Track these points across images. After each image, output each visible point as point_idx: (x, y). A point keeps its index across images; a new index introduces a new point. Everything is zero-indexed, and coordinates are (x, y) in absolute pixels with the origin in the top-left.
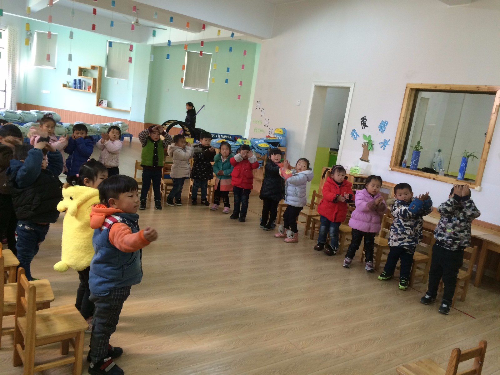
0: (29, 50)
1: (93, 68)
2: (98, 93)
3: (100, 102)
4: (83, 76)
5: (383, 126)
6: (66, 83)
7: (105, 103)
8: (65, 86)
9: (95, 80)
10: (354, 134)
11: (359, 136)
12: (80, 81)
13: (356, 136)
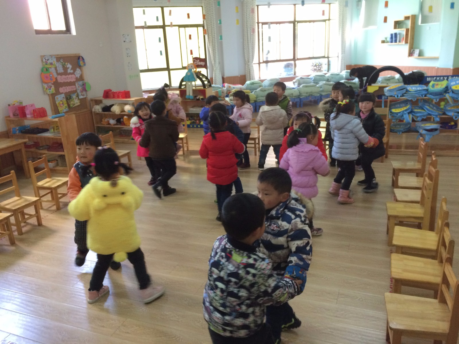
0: (358, 14)
1: (407, 18)
2: (410, 43)
3: (412, 53)
4: (398, 28)
6: (384, 39)
7: (417, 52)
8: (383, 42)
9: (407, 30)
12: (396, 34)
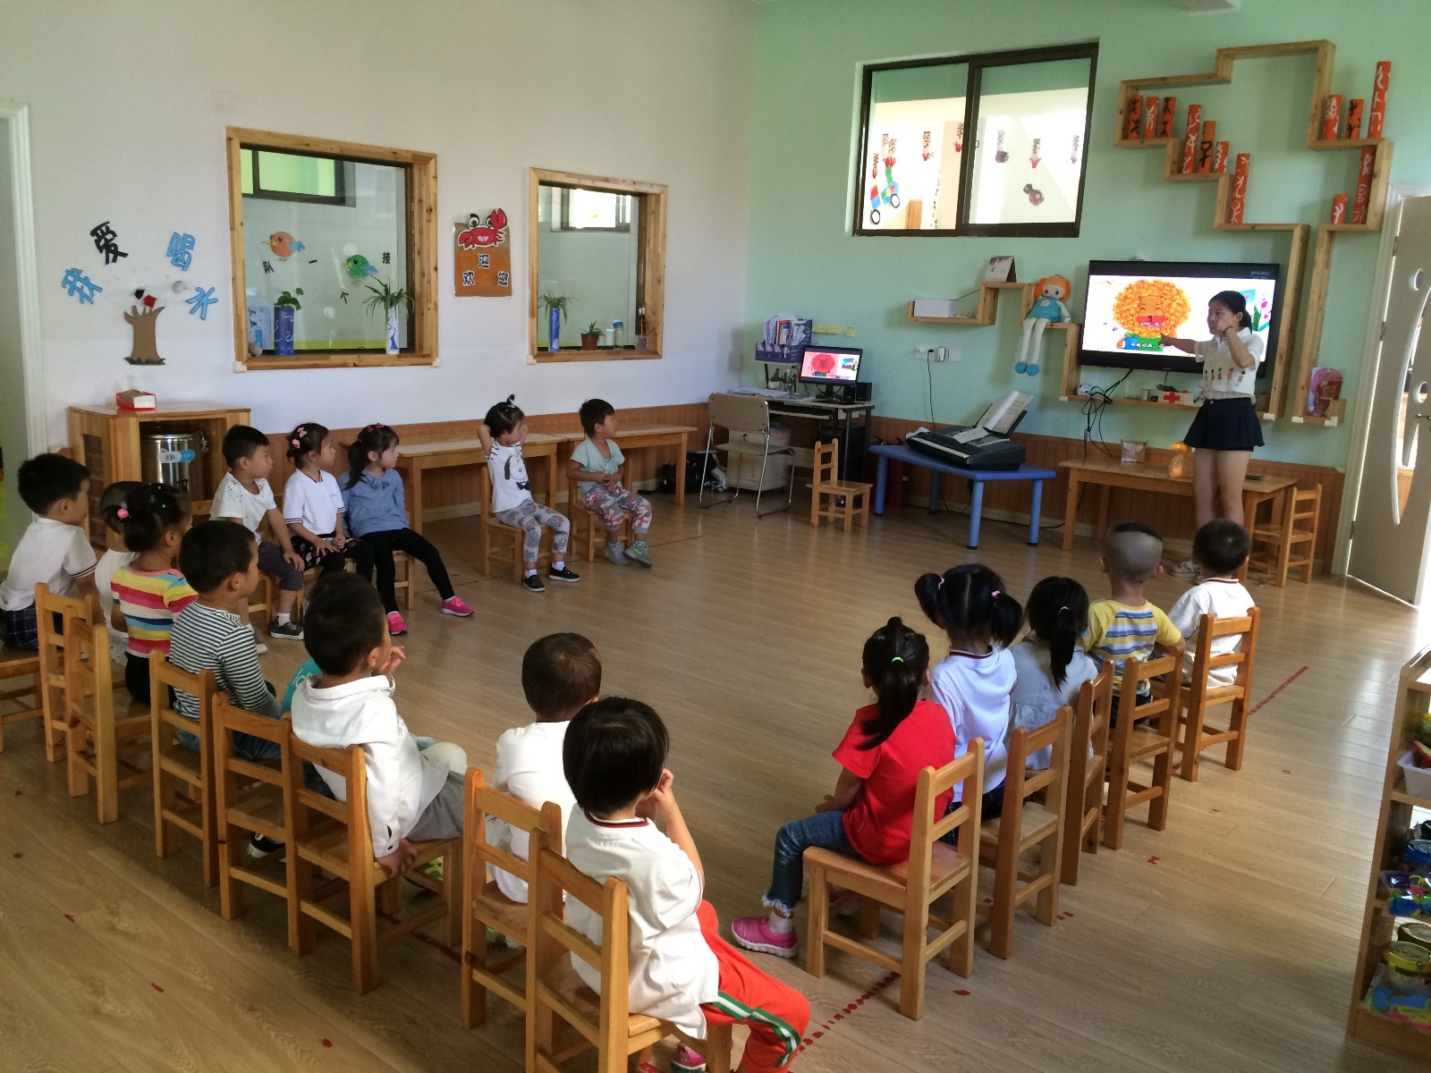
5: (180, 250)
10: (76, 283)
11: (100, 289)
13: (86, 290)
